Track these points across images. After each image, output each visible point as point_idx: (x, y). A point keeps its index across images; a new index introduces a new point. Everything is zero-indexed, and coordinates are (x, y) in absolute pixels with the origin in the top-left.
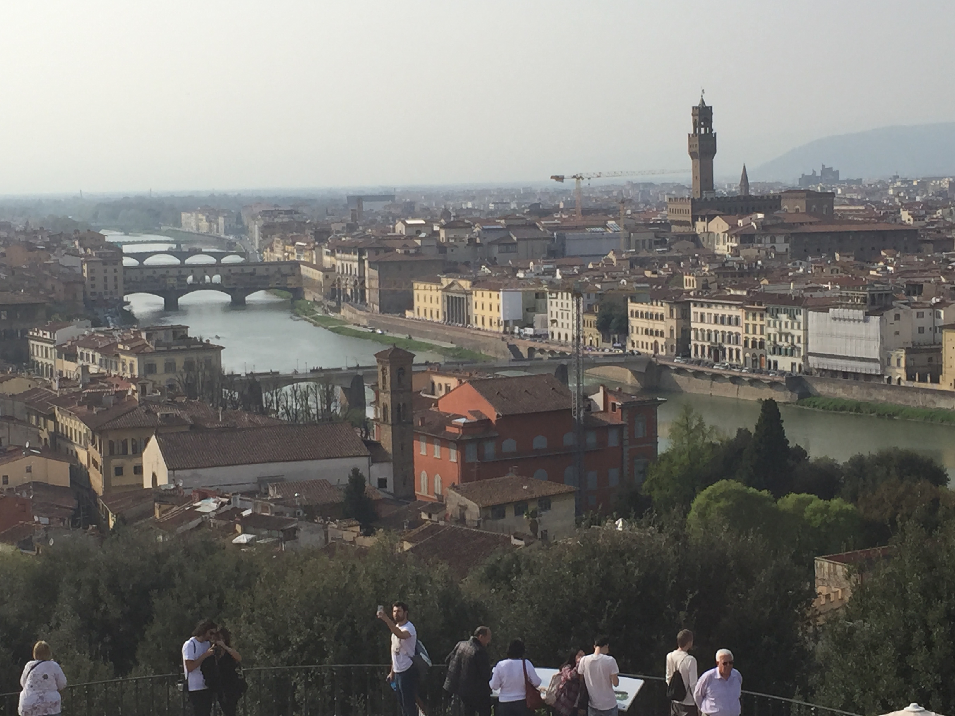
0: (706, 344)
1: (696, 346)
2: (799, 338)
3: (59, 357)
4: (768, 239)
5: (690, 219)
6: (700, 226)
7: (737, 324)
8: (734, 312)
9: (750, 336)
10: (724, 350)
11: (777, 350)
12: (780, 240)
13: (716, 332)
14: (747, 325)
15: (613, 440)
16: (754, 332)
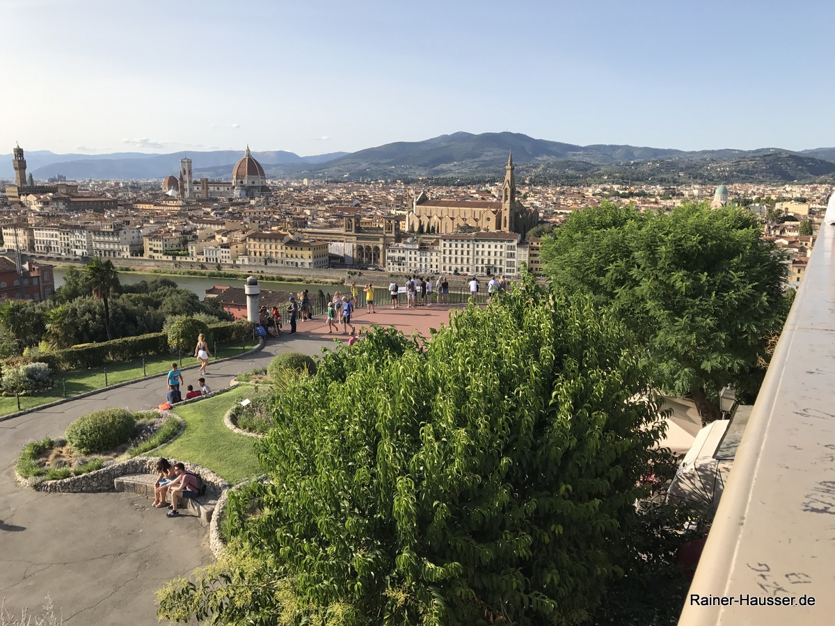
0: (43, 245)
1: (38, 247)
4: (55, 204)
5: (17, 195)
6: (23, 198)
7: (56, 237)
8: (55, 233)
9: (63, 242)
10: (51, 247)
11: (77, 247)
12: (61, 203)
13: (47, 240)
14: (61, 238)
15: (35, 282)
16: (64, 240)
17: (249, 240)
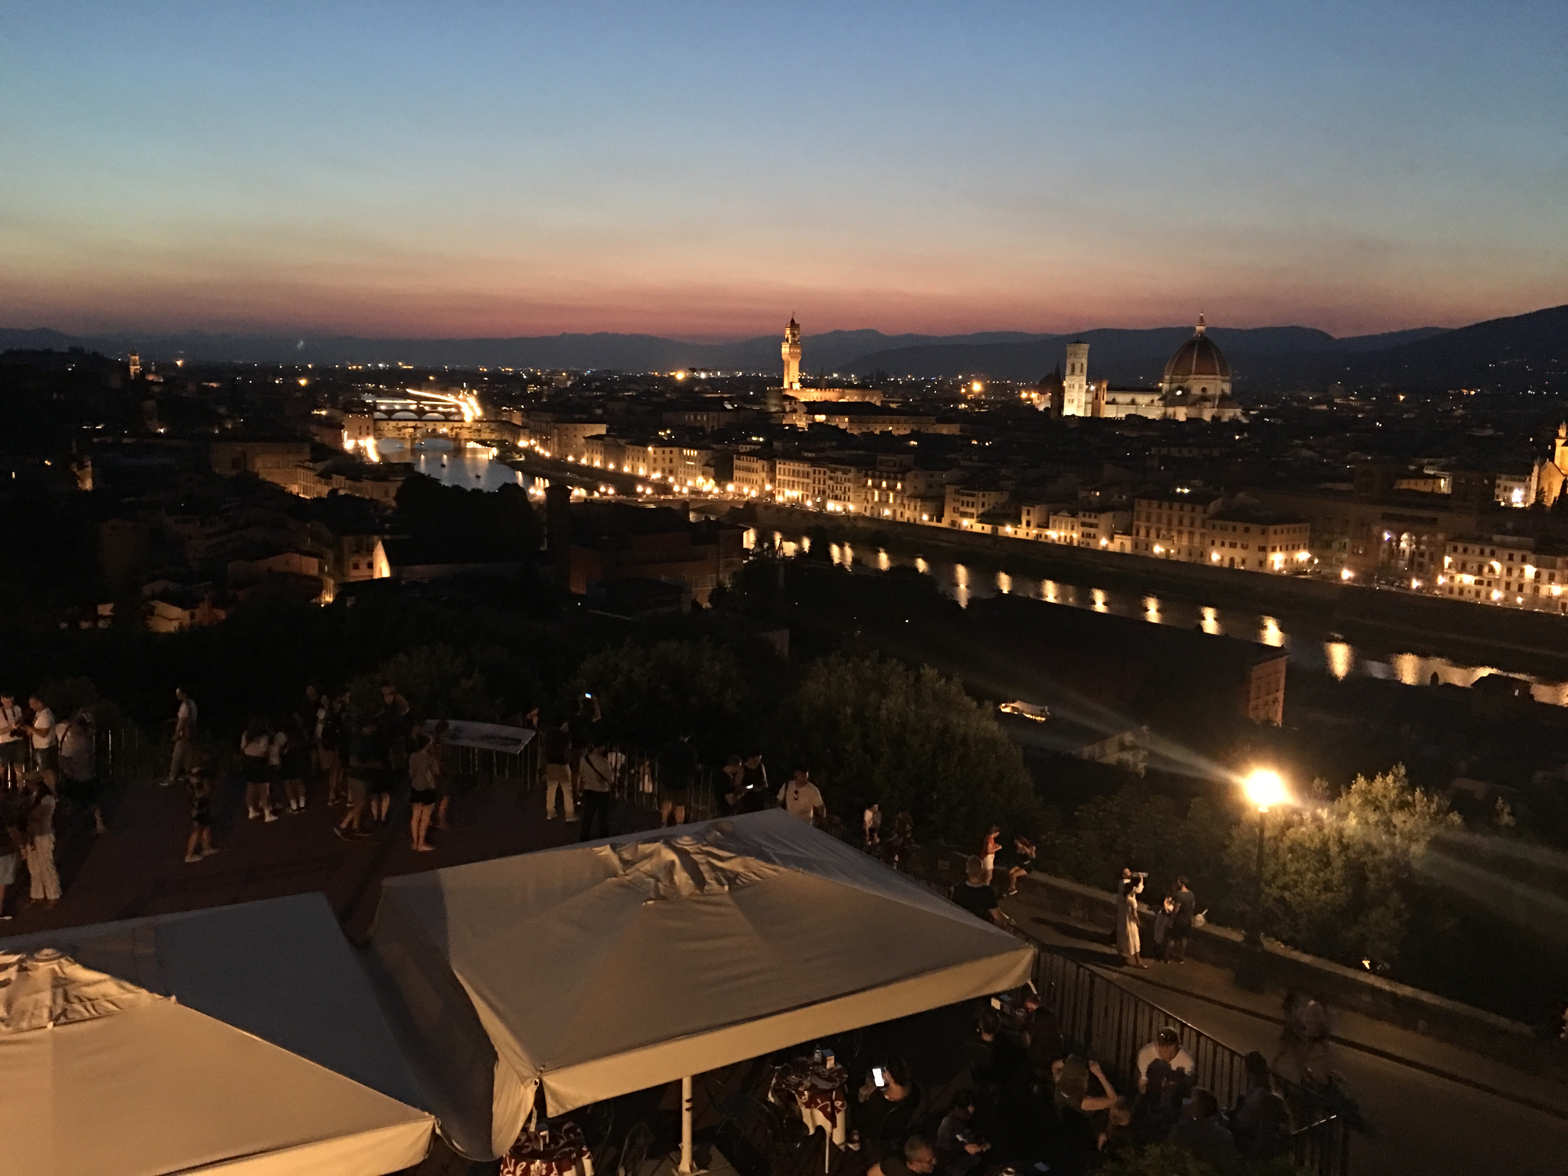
2: (849, 489)
3: (320, 482)
7: (808, 477)
9: (817, 486)
13: (793, 482)
14: (814, 479)
16: (819, 483)
17: (1139, 505)
